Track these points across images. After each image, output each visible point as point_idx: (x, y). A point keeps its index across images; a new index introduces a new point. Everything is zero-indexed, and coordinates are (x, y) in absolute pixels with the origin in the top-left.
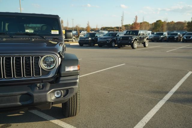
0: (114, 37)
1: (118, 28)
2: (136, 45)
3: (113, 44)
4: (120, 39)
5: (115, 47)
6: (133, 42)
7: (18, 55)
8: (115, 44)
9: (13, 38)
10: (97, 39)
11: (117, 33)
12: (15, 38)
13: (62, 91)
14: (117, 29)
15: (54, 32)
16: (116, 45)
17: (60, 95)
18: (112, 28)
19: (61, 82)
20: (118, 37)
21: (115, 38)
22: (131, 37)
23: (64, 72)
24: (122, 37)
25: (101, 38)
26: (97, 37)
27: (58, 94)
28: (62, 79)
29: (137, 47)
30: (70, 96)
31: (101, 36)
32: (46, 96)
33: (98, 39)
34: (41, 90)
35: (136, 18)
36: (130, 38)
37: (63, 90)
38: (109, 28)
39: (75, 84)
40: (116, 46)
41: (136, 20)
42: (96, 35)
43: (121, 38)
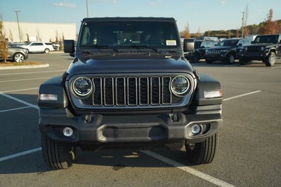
0: (234, 47)
1: (234, 31)
2: (273, 60)
3: (232, 59)
4: (243, 50)
5: (234, 64)
6: (267, 54)
7: (131, 75)
8: (235, 59)
9: (118, 52)
10: (204, 51)
11: (238, 40)
12: (121, 52)
13: (202, 126)
14: (232, 34)
15: (169, 43)
16: (237, 61)
17: (198, 131)
18: (223, 32)
19: (198, 113)
20: (239, 47)
21: (235, 49)
22: (264, 47)
23: (203, 99)
24: (248, 47)
25: (212, 49)
26: (203, 47)
27: (195, 129)
28: (199, 108)
29: (275, 63)
30: (211, 133)
31: (211, 46)
32: (183, 130)
33: (207, 51)
34: (176, 123)
35: (271, 14)
36: (262, 49)
37: (203, 124)
38: (217, 32)
39: (218, 116)
40: (237, 63)
41: (271, 17)
42: (202, 45)
43: (246, 49)
